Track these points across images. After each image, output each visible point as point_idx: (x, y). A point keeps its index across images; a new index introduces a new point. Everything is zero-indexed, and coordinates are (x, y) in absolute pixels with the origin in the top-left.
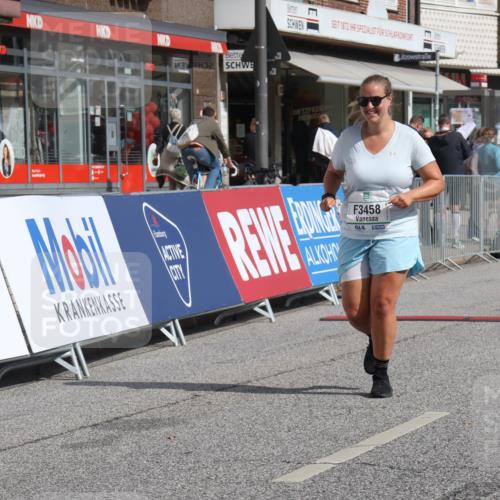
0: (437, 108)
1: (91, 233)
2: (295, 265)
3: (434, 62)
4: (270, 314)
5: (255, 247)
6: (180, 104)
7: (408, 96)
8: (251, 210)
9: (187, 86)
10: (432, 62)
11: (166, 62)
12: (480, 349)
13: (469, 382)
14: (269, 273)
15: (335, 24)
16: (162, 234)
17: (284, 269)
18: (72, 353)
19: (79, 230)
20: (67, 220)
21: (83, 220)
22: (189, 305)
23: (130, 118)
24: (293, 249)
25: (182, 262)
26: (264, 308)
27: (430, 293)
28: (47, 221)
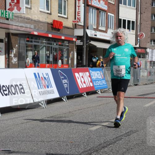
1: (47, 76)
2: (91, 85)
4: (86, 96)
5: (83, 81)
6: (66, 51)
8: (82, 73)
9: (68, 48)
11: (63, 42)
12: (132, 104)
14: (86, 87)
15: (100, 35)
16: (63, 77)
17: (89, 86)
18: (43, 102)
19: (45, 76)
20: (43, 74)
21: (46, 74)
22: (68, 93)
23: (55, 54)
24: (91, 82)
25: (67, 83)
26: (84, 94)
28: (38, 73)
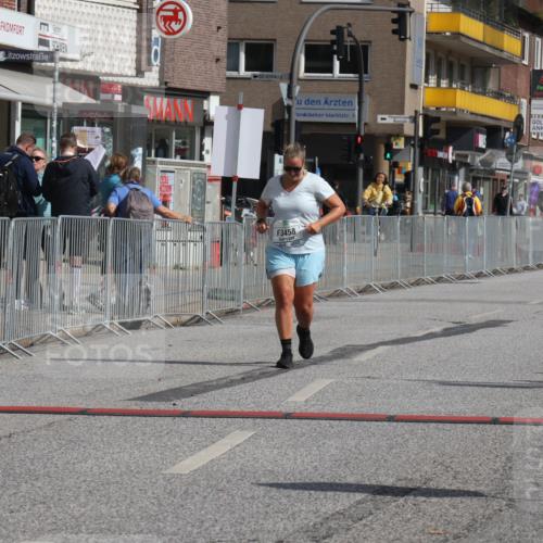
0: (55, 125)
3: (53, 64)
7: (16, 108)
10: (49, 64)
13: (82, 500)
27: (35, 376)
